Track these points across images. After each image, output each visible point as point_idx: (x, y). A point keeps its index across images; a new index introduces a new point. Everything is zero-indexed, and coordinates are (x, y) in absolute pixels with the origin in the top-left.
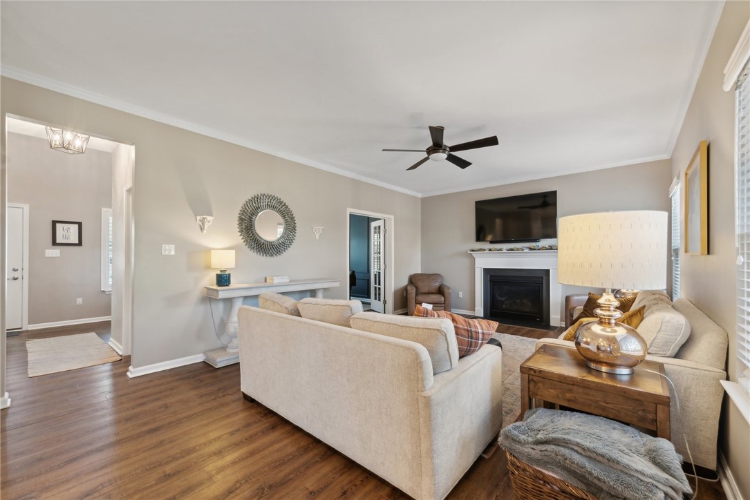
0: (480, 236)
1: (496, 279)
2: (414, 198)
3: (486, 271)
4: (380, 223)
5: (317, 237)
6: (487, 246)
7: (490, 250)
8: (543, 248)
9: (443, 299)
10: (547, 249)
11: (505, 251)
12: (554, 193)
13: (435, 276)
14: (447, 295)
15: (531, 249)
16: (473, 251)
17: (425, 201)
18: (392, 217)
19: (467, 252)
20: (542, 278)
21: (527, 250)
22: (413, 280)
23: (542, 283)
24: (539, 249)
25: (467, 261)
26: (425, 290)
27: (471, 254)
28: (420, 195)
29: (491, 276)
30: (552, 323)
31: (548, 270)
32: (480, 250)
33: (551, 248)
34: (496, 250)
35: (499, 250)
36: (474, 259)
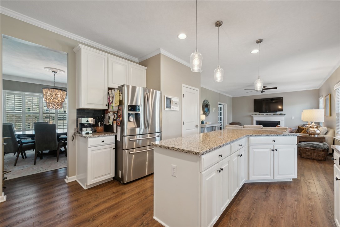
0: (255, 110)
2: (230, 98)
3: (257, 121)
4: (222, 106)
5: (213, 111)
6: (258, 113)
7: (259, 115)
8: (278, 114)
11: (265, 115)
12: (282, 97)
15: (274, 115)
16: (253, 115)
17: (233, 98)
18: (226, 104)
19: (250, 115)
21: (272, 115)
25: (250, 119)
27: (252, 116)
28: (232, 97)
29: (259, 123)
31: (280, 121)
32: (255, 115)
33: (281, 114)
34: (261, 115)
35: (263, 115)
36: (253, 118)
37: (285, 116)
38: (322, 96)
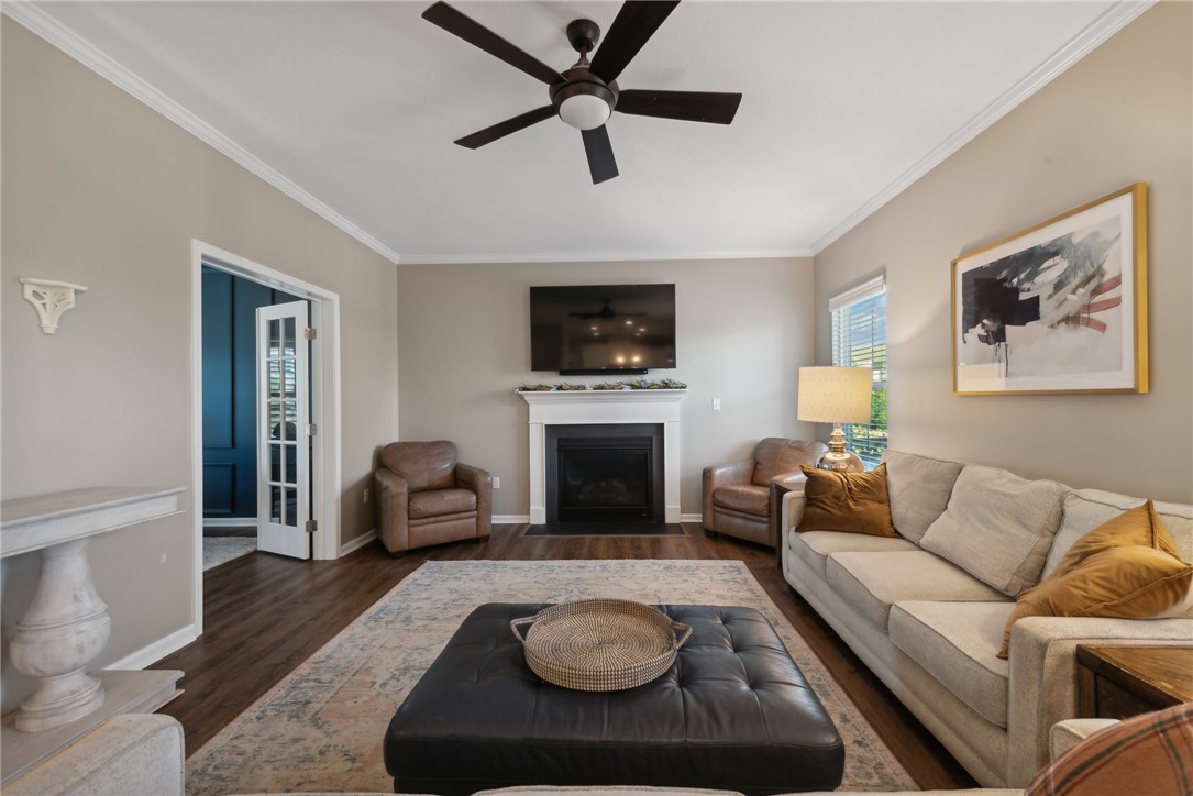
0: (540, 361)
1: (569, 446)
3: (551, 430)
4: (296, 310)
5: (49, 322)
6: (552, 379)
7: (560, 388)
8: (653, 386)
9: (474, 497)
10: (660, 387)
11: (591, 391)
12: (671, 288)
13: (443, 447)
14: (482, 489)
15: (633, 386)
16: (525, 389)
18: (336, 298)
19: (512, 392)
20: (651, 439)
21: (627, 389)
22: (384, 460)
23: (651, 450)
24: (648, 388)
25: (511, 411)
26: (422, 481)
27: (522, 397)
28: (396, 258)
29: (559, 440)
30: (670, 519)
31: (662, 425)
32: (540, 388)
33: (666, 385)
34: (573, 388)
35: (578, 388)
36: (528, 406)
37: (683, 396)
38: (883, 272)
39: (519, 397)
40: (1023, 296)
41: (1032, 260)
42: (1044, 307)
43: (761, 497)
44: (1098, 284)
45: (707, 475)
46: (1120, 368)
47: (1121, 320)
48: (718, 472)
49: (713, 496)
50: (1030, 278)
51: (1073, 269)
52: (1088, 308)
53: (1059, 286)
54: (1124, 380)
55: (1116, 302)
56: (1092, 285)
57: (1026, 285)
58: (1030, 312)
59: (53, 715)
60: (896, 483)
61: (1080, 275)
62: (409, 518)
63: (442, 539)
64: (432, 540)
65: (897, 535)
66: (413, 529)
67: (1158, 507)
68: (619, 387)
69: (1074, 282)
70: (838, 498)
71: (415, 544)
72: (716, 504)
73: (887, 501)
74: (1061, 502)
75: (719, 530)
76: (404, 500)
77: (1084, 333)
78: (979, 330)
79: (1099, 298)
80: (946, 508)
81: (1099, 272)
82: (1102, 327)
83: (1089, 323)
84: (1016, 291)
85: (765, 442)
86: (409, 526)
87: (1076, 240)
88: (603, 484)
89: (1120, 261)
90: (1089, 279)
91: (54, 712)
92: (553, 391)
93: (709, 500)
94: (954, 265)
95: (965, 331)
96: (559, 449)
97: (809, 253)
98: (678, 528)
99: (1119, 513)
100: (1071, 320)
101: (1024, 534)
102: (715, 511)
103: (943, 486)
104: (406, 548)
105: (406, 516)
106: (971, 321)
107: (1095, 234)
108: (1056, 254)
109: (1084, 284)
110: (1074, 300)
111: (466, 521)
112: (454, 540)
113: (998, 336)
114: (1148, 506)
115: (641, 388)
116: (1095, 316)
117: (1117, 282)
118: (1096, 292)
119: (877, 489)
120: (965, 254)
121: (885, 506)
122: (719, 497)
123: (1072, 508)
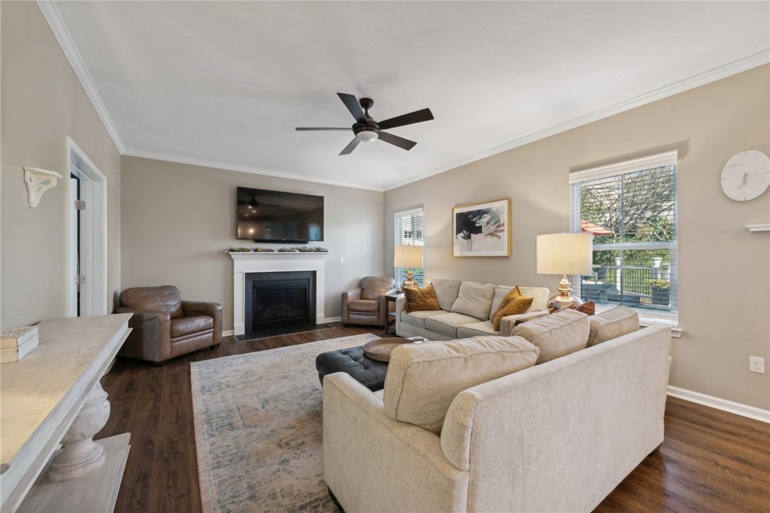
1: (260, 285)
3: (249, 276)
5: (35, 200)
6: (251, 245)
9: (212, 320)
10: (315, 251)
11: (276, 252)
14: (217, 314)
15: (300, 250)
16: (232, 250)
18: (105, 179)
19: (223, 252)
20: (309, 279)
21: (297, 252)
23: (308, 286)
24: (308, 251)
27: (229, 256)
29: (254, 282)
30: (319, 322)
31: (316, 272)
32: (243, 250)
33: (318, 250)
34: (263, 250)
35: (268, 251)
36: (232, 261)
37: (326, 256)
38: (422, 206)
39: (228, 254)
40: (477, 225)
41: (480, 213)
42: (483, 229)
43: (374, 304)
44: (498, 224)
45: (344, 296)
46: (503, 250)
47: (505, 235)
48: (349, 294)
49: (348, 306)
50: (480, 219)
51: (492, 219)
52: (496, 231)
53: (488, 223)
54: (505, 253)
55: (503, 231)
56: (497, 224)
57: (478, 221)
58: (478, 230)
59: (90, 463)
60: (438, 291)
61: (494, 221)
62: (172, 337)
63: (192, 349)
64: (186, 350)
65: (441, 309)
66: (174, 344)
67: (519, 288)
68: (292, 250)
69: (492, 223)
70: (420, 298)
71: (175, 354)
72: (350, 310)
73: (435, 297)
74: (494, 290)
75: (351, 322)
76: (168, 324)
77: (494, 239)
78: (462, 234)
79: (499, 229)
80: (458, 296)
81: (499, 221)
82: (499, 237)
83: (496, 236)
84: (475, 223)
85: (365, 279)
86: (172, 342)
87: (493, 210)
88: (276, 307)
89: (504, 219)
90: (496, 223)
91: (89, 462)
92: (251, 252)
93: (345, 308)
94: (453, 210)
95: (457, 234)
96: (254, 287)
97: (382, 190)
98: (325, 326)
99: (510, 291)
100: (491, 234)
101: (485, 300)
102: (349, 313)
103: (456, 289)
104: (169, 358)
105: (169, 336)
106: (459, 231)
107: (498, 210)
108: (487, 213)
109: (495, 224)
110: (493, 228)
111: (207, 335)
112: (199, 348)
113: (468, 237)
114: (517, 287)
115: (305, 251)
116: (498, 234)
117: (503, 225)
118: (498, 227)
119: (431, 293)
120: (457, 206)
121: (434, 299)
122: (351, 306)
123: (497, 291)
